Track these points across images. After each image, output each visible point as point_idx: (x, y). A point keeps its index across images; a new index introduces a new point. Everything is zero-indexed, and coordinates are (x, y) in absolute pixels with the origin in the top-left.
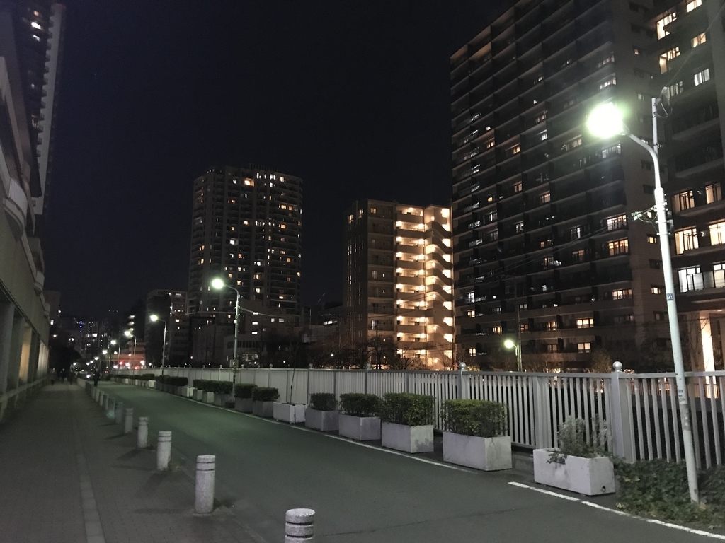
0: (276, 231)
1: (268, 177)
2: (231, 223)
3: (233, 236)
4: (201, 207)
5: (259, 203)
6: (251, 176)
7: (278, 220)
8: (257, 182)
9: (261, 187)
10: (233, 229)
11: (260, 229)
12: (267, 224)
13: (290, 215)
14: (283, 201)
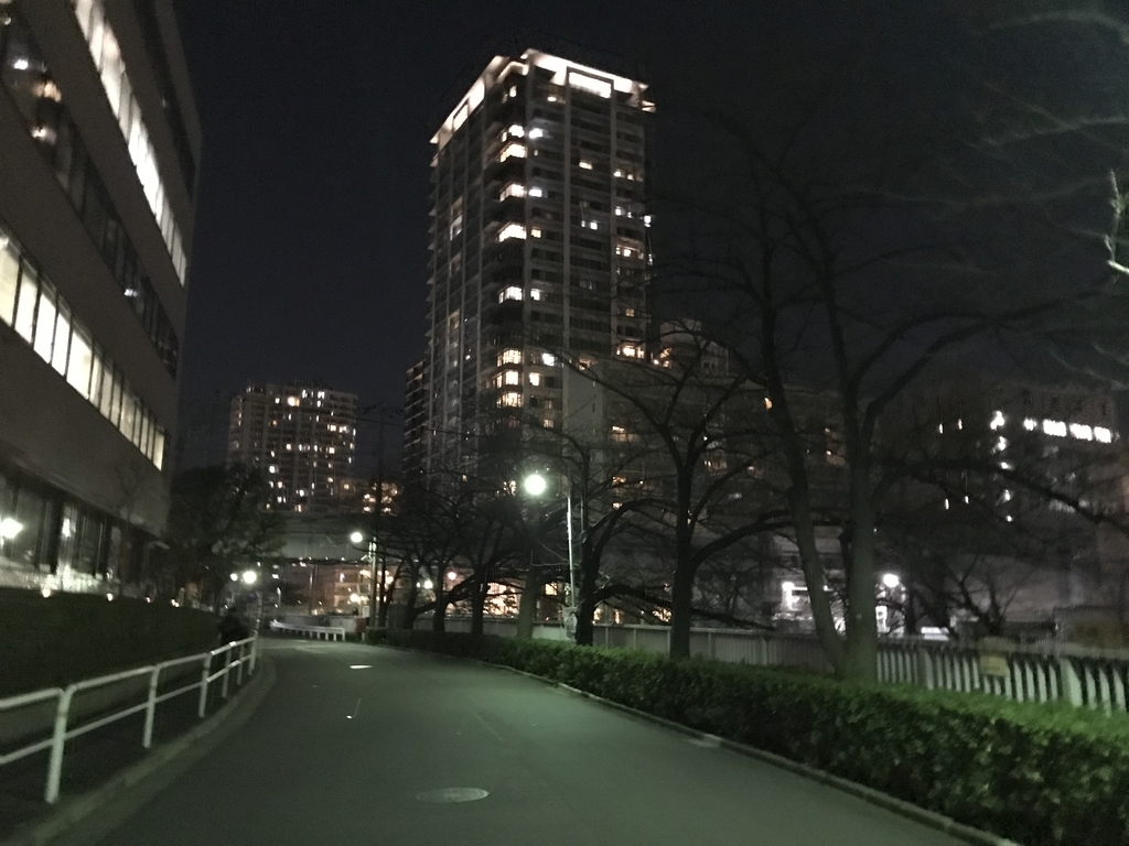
0: (322, 455)
1: (316, 395)
2: (271, 447)
3: (274, 461)
4: (239, 430)
5: (306, 425)
6: (297, 394)
7: (325, 443)
8: (302, 401)
9: (307, 407)
10: (273, 454)
11: (304, 454)
12: (312, 449)
13: (340, 437)
14: (333, 421)
